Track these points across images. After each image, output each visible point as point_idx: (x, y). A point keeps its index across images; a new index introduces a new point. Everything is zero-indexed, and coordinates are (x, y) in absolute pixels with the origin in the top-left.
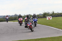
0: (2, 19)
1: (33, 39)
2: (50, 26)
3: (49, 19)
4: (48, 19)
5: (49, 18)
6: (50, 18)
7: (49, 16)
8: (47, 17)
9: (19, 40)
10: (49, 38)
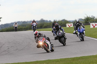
0: (20, 27)
1: (70, 57)
2: (95, 38)
3: (94, 27)
4: (92, 27)
5: (94, 25)
6: (96, 25)
7: (93, 22)
8: (91, 24)
9: (47, 59)
10: (93, 56)
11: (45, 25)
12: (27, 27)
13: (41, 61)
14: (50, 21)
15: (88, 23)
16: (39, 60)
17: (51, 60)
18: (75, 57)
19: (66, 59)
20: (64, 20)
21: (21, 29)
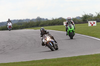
2: (93, 36)
3: (92, 25)
4: (90, 25)
5: (92, 23)
6: (94, 23)
7: (92, 20)
8: (89, 22)
10: (91, 55)
11: (41, 23)
12: (23, 25)
13: (38, 60)
14: (47, 19)
15: (86, 21)
16: (35, 60)
17: (47, 60)
18: (73, 56)
19: (63, 58)
20: (61, 18)
21: (17, 27)
